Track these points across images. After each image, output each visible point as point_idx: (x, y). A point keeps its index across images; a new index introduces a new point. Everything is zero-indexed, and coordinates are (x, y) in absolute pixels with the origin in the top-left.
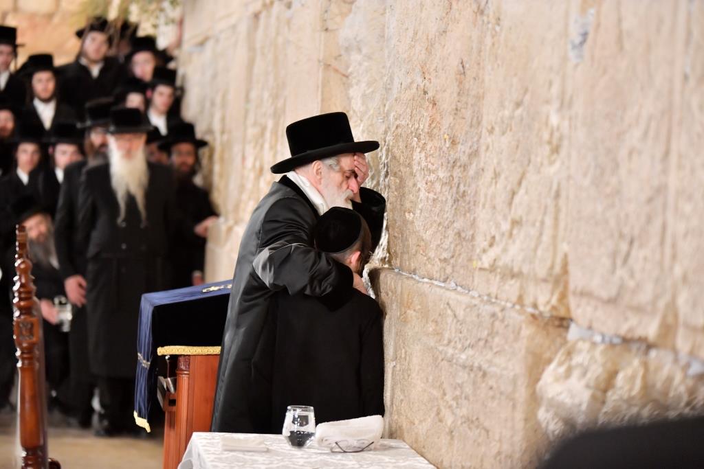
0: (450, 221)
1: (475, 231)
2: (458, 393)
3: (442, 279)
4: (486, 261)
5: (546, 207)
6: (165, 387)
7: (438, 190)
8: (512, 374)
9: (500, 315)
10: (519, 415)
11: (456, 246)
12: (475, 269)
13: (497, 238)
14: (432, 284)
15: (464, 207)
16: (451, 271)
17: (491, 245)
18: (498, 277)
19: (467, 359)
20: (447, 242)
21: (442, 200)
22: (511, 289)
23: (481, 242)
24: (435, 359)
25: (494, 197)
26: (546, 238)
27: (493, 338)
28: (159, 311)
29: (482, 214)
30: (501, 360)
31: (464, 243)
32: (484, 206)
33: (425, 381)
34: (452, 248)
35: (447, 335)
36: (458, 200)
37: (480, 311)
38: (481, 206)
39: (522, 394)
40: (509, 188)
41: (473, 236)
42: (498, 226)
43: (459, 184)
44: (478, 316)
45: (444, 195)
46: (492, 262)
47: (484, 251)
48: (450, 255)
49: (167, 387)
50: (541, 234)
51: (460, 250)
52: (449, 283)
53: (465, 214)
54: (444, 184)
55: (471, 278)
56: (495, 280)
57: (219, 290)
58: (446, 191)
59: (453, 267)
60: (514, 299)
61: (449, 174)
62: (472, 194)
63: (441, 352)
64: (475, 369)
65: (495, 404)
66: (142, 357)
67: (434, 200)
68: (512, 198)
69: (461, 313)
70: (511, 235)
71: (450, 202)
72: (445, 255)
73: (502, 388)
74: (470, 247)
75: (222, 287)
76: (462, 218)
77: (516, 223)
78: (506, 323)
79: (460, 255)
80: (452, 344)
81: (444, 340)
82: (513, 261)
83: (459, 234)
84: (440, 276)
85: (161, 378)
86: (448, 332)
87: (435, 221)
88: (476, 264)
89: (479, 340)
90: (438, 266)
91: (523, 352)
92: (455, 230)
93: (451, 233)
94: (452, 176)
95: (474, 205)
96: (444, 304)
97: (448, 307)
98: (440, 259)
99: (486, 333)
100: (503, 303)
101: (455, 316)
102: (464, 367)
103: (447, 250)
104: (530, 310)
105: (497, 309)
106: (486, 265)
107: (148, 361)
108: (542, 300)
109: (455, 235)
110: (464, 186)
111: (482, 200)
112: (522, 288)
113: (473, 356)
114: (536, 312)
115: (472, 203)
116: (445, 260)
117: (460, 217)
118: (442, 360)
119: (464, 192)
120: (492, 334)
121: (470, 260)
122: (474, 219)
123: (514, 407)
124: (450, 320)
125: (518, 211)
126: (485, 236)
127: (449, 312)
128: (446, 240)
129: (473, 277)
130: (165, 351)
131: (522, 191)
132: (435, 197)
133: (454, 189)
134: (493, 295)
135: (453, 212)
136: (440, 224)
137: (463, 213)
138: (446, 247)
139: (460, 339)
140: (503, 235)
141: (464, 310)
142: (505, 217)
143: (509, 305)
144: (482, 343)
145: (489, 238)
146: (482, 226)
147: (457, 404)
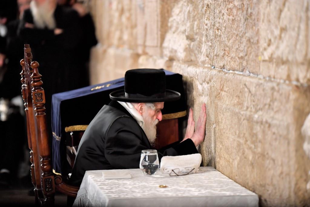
0: (243, 33)
1: (259, 38)
2: (254, 139)
3: (240, 70)
4: (266, 55)
5: (301, 18)
6: (72, 152)
7: (235, 14)
8: (286, 124)
9: (276, 88)
10: (292, 148)
11: (248, 48)
12: (260, 62)
13: (273, 40)
14: (235, 73)
15: (251, 23)
16: (246, 64)
17: (269, 45)
18: (274, 65)
19: (259, 117)
20: (242, 46)
21: (238, 20)
22: (283, 71)
23: (263, 44)
24: (239, 120)
25: (269, 15)
26: (302, 37)
27: (273, 103)
28: (64, 104)
29: (263, 26)
30: (279, 116)
31: (253, 46)
32: (263, 21)
33: (234, 134)
34: (246, 50)
35: (245, 104)
36: (248, 19)
37: (265, 87)
38: (261, 21)
39: (293, 135)
40: (278, 8)
41: (258, 41)
42: (272, 32)
43: (248, 8)
44: (264, 90)
45: (238, 16)
46: (270, 56)
47: (265, 49)
48: (245, 54)
49: (73, 152)
50: (298, 35)
51: (250, 51)
52: (245, 72)
53: (252, 27)
54: (238, 9)
55: (258, 67)
56: (273, 67)
57: (102, 88)
58: (240, 14)
59: (247, 61)
60: (285, 77)
61: (241, 3)
62: (256, 14)
63: (242, 115)
64: (264, 123)
65: (277, 143)
66: (55, 135)
67: (233, 20)
68: (280, 14)
69: (253, 90)
70: (280, 37)
71: (243, 21)
72: (241, 54)
73: (281, 133)
74: (256, 48)
75: (103, 86)
76: (251, 30)
77: (283, 30)
78: (280, 92)
79: (251, 53)
80: (249, 109)
81: (244, 107)
82: (282, 54)
83: (249, 40)
84: (239, 68)
85: (69, 147)
86: (246, 102)
87: (234, 34)
88: (261, 58)
89: (265, 105)
90: (238, 62)
91: (292, 109)
92: (247, 38)
93: (244, 40)
94: (243, 4)
95: (258, 21)
96: (243, 85)
97: (245, 87)
98: (239, 57)
99: (269, 100)
100: (278, 81)
101: (250, 92)
102: (257, 122)
103: (243, 51)
104: (295, 83)
105: (274, 85)
106: (267, 58)
107: (59, 136)
108: (301, 76)
109: (247, 41)
110: (251, 9)
111: (262, 17)
112: (289, 70)
113: (262, 115)
114: (299, 84)
115: (256, 20)
116: (242, 58)
117: (249, 29)
118: (244, 120)
119: (251, 13)
120: (273, 100)
121: (257, 56)
122: (258, 30)
123: (289, 143)
124: (247, 95)
125: (284, 22)
126: (265, 39)
127: (246, 89)
128: (242, 45)
129: (259, 66)
130: (71, 129)
131: (286, 9)
132: (234, 18)
133: (245, 12)
134: (272, 76)
135: (245, 26)
136: (237, 35)
137: (251, 27)
138: (242, 49)
139: (254, 106)
140: (276, 38)
141: (255, 87)
142: (276, 27)
143: (282, 81)
144: (267, 107)
145: (267, 41)
146: (263, 34)
147: (255, 146)
